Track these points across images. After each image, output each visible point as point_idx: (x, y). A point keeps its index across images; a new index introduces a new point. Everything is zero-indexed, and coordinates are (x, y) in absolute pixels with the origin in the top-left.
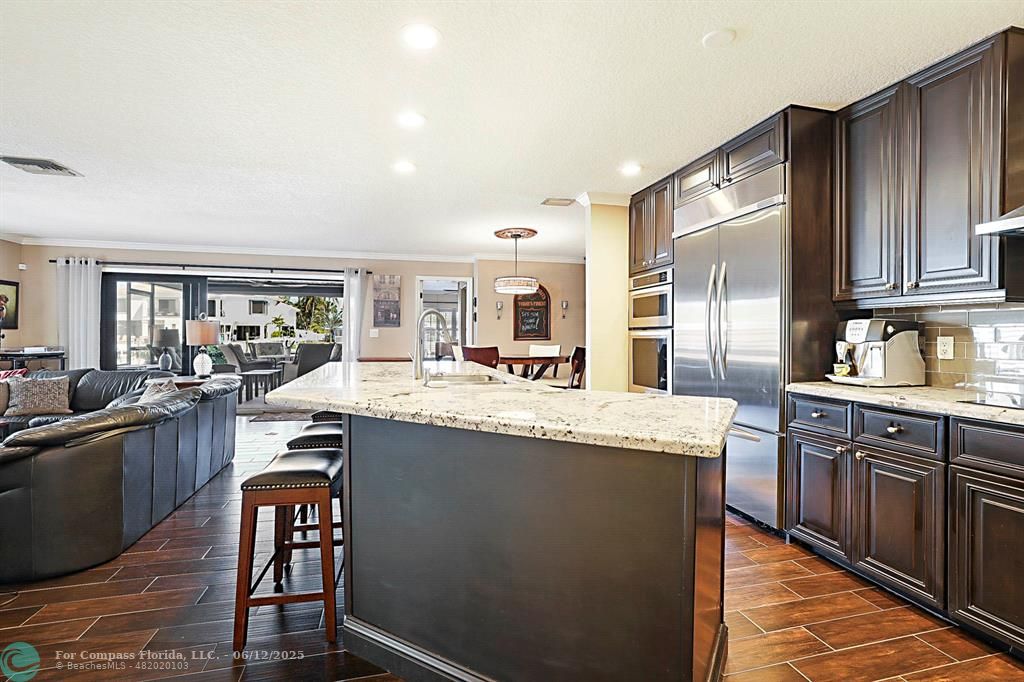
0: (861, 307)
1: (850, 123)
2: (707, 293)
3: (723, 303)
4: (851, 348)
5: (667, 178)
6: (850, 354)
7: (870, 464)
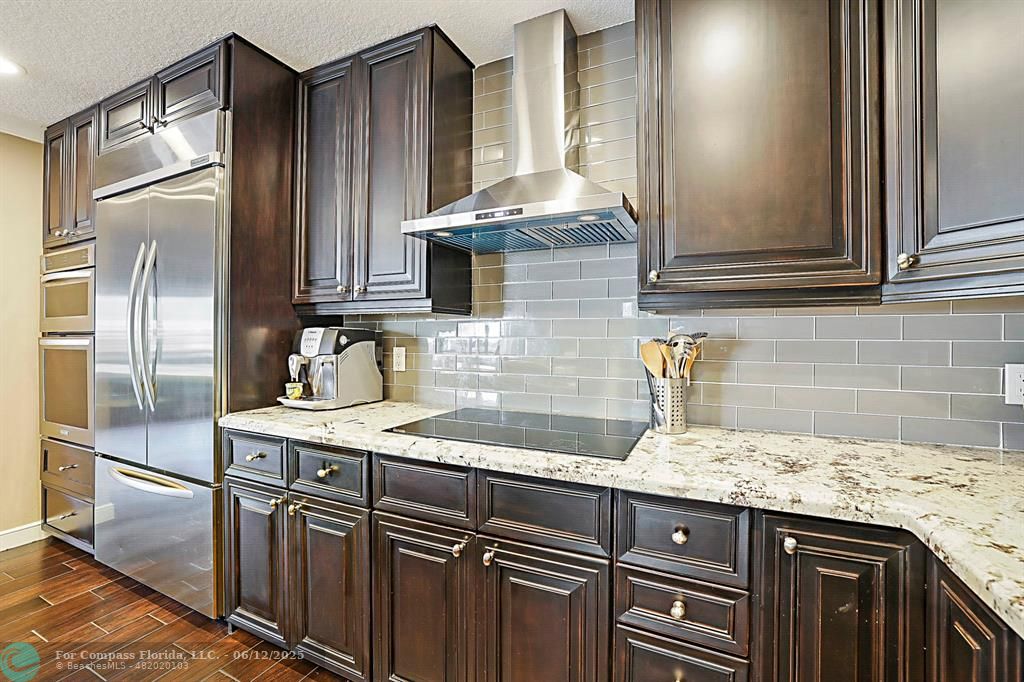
0: (319, 313)
1: (312, 88)
2: (129, 288)
3: (151, 299)
4: (306, 362)
5: (93, 107)
6: (305, 369)
7: (305, 517)
